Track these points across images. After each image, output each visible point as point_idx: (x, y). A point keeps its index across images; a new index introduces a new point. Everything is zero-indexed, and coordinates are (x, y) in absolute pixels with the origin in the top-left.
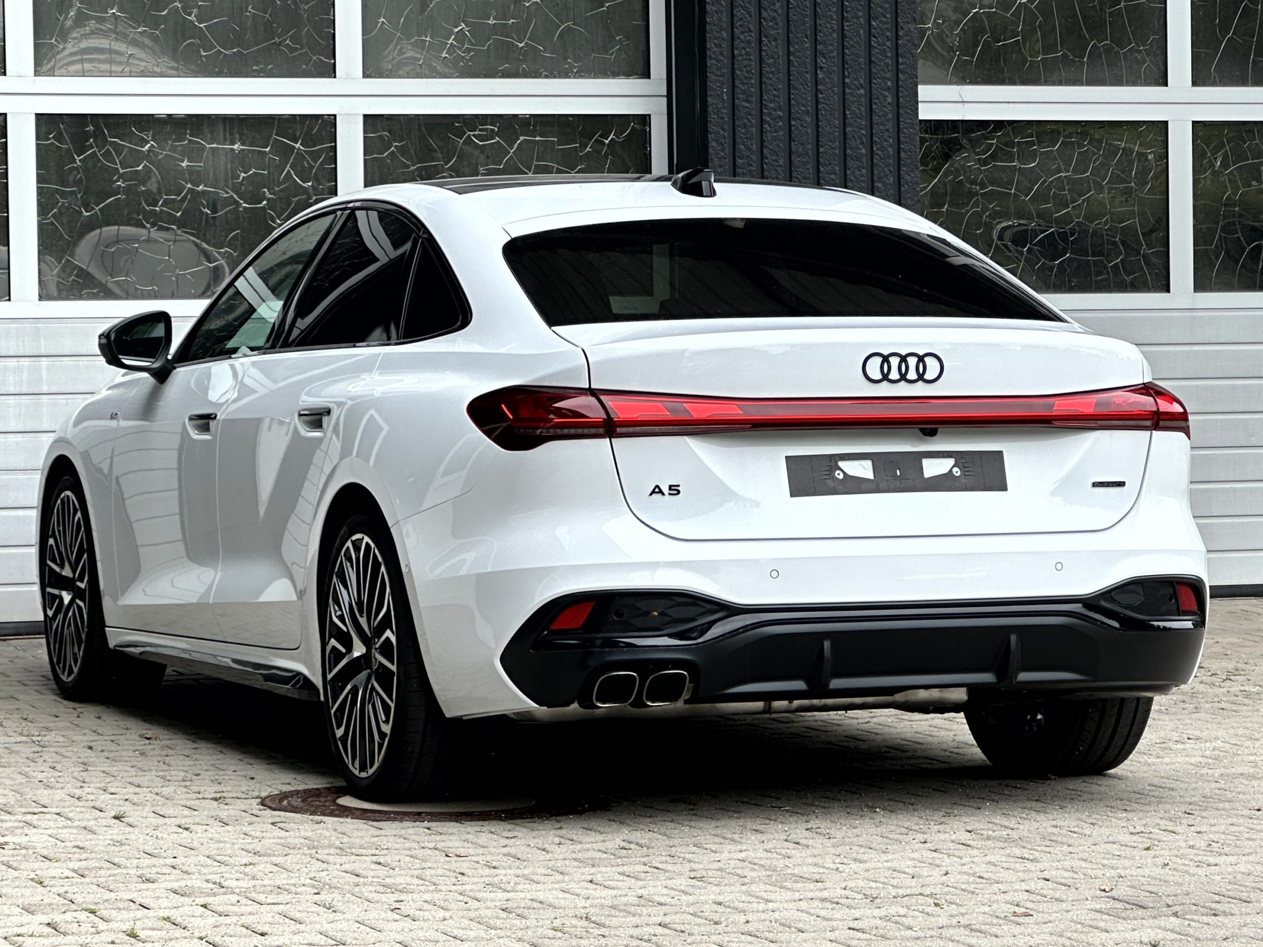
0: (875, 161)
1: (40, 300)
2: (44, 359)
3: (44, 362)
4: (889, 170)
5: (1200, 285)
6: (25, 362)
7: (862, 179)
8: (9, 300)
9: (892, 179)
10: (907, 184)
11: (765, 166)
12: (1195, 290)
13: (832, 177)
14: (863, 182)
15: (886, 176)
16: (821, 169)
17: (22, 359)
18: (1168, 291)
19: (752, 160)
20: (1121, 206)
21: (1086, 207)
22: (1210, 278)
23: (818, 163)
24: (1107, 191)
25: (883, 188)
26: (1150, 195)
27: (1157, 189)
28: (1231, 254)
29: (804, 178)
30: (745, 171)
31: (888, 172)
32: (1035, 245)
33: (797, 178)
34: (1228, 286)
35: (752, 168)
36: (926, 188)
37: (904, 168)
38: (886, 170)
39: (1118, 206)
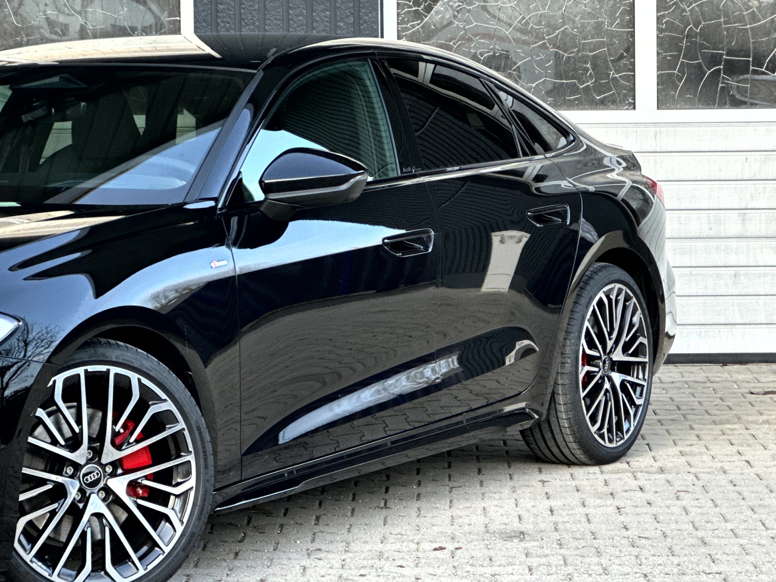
0: (337, 4)
4: (352, 14)
5: (662, 104)
7: (326, 19)
9: (352, 19)
10: (365, 22)
11: (242, 11)
12: (658, 109)
13: (300, 18)
14: (327, 22)
15: (347, 17)
16: (291, 12)
19: (230, 5)
20: (592, 38)
21: (560, 39)
22: (673, 96)
23: (289, 7)
24: (579, 26)
25: (345, 27)
26: (618, 28)
27: (625, 23)
28: (692, 77)
29: (276, 19)
30: (224, 15)
31: (349, 14)
32: (514, 70)
33: (269, 19)
34: (691, 104)
35: (231, 12)
36: (418, 24)
37: (363, 11)
38: (347, 12)
39: (590, 37)
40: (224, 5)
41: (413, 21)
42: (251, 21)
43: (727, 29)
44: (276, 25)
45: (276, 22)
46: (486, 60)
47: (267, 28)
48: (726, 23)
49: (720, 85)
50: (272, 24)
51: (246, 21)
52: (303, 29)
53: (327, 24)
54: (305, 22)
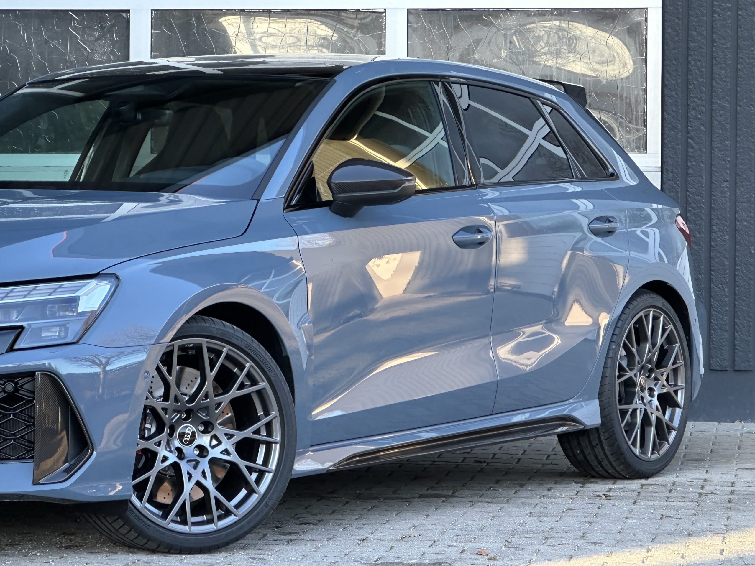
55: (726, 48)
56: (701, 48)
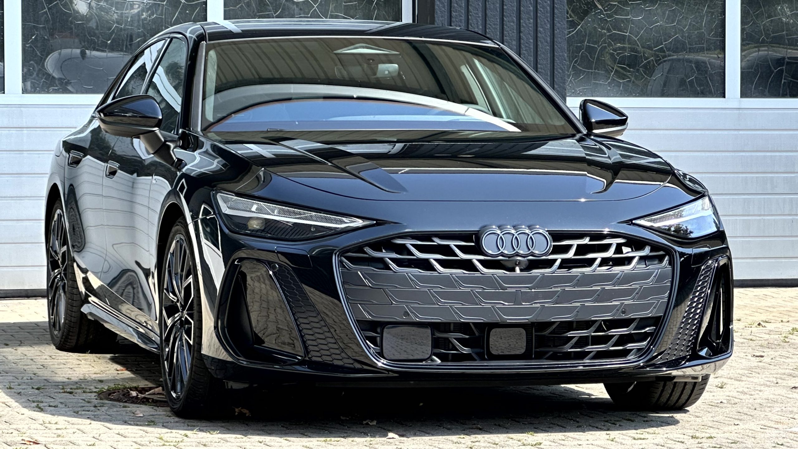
0: (539, 15)
1: (23, 93)
2: (25, 129)
3: (25, 131)
4: (548, 20)
5: (744, 94)
6: (13, 131)
7: (530, 25)
8: (4, 93)
9: (549, 25)
10: (558, 29)
11: (470, 17)
12: (741, 97)
13: (512, 24)
14: (531, 27)
16: (505, 19)
17: (12, 129)
18: (724, 97)
19: (462, 13)
20: (696, 44)
21: (674, 44)
22: (751, 89)
23: (503, 15)
24: (687, 35)
25: (544, 31)
26: (714, 37)
27: (718, 34)
28: (764, 74)
29: (494, 25)
30: (457, 20)
31: (547, 22)
32: (641, 67)
33: (490, 25)
34: (762, 95)
35: (462, 18)
36: (573, 31)
37: (557, 19)
38: (545, 20)
39: (694, 43)
40: (456, 12)
41: (570, 29)
42: (476, 25)
43: (788, 40)
44: (494, 29)
45: (494, 26)
46: (620, 59)
47: (487, 30)
48: (787, 35)
49: (783, 81)
50: (491, 28)
51: (473, 25)
52: (513, 32)
53: (530, 29)
54: (515, 27)
55: (479, 17)
56: (461, 16)
